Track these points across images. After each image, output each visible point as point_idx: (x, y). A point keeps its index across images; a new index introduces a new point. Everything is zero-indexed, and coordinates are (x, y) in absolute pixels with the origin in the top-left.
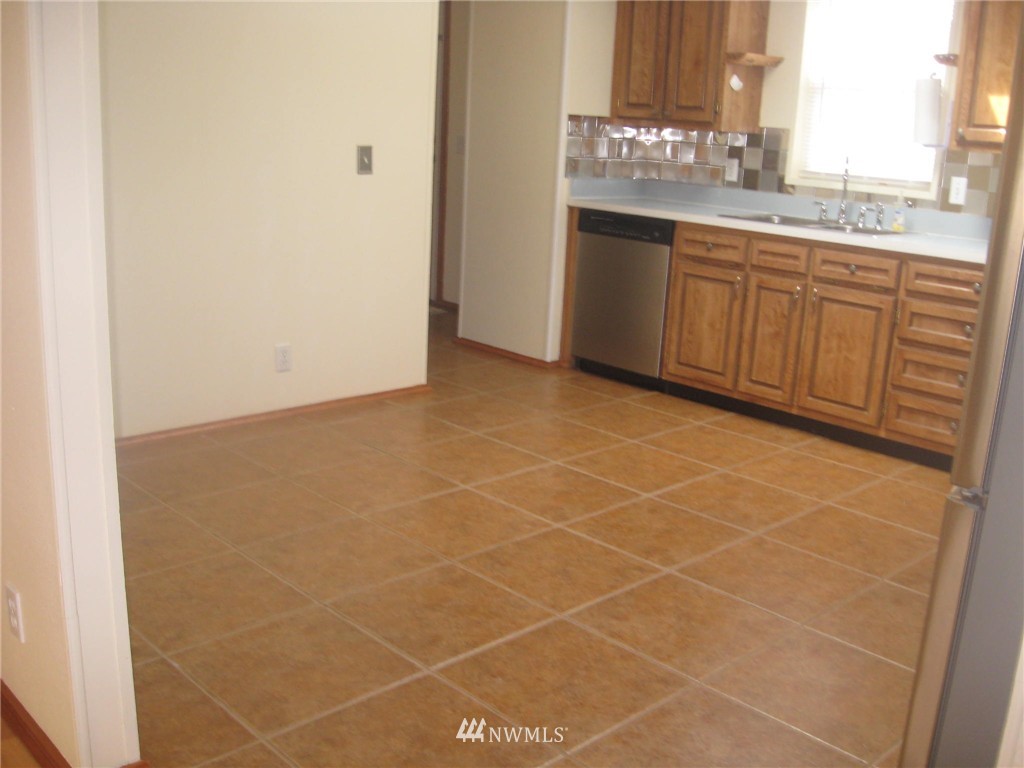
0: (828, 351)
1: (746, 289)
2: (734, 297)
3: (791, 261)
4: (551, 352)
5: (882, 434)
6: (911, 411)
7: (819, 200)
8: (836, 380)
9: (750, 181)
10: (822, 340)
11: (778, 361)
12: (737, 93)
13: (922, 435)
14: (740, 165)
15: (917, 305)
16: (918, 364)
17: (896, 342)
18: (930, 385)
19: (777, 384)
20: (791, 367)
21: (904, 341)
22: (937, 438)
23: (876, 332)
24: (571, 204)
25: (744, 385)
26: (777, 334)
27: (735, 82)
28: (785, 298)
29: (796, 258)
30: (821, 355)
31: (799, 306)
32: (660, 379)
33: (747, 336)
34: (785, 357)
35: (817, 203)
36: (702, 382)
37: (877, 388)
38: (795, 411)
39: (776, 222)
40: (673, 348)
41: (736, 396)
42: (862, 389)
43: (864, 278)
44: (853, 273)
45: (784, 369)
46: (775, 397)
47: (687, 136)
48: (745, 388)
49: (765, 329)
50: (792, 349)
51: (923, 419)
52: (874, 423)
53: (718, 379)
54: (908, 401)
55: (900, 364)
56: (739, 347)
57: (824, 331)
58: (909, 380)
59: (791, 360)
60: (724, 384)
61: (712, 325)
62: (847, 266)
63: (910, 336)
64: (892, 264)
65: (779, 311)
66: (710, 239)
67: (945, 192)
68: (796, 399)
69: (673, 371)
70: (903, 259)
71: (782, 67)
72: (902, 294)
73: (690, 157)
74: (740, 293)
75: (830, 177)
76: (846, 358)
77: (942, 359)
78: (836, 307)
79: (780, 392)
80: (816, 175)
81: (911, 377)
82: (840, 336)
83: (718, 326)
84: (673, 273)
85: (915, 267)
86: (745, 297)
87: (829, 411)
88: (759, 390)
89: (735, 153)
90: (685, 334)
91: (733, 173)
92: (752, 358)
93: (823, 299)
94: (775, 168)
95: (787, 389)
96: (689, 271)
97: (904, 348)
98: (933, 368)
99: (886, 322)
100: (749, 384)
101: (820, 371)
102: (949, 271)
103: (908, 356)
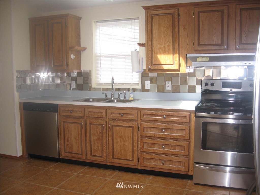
0: (117, 143)
1: (86, 125)
2: (82, 128)
3: (100, 114)
4: (19, 153)
5: (139, 168)
6: (148, 159)
7: (104, 92)
8: (121, 152)
9: (80, 87)
10: (114, 139)
11: (100, 148)
12: (73, 59)
13: (153, 166)
14: (76, 83)
15: (145, 124)
16: (148, 143)
17: (140, 137)
18: (153, 150)
19: (101, 155)
20: (105, 149)
21: (142, 136)
22: (158, 167)
23: (133, 135)
24: (20, 101)
25: (89, 157)
26: (99, 139)
27: (72, 56)
28: (100, 127)
29: (102, 113)
30: (115, 144)
31: (105, 128)
32: (59, 158)
33: (88, 140)
34: (102, 147)
35: (104, 93)
36: (75, 157)
37: (136, 153)
38: (108, 164)
39: (91, 101)
40: (63, 147)
41: (87, 161)
42: (131, 154)
43: (126, 117)
44: (122, 116)
45: (103, 150)
46: (101, 160)
47: (57, 74)
48: (90, 158)
49: (94, 138)
50: (104, 144)
51: (152, 161)
52: (136, 165)
53: (80, 156)
54: (147, 156)
55: (142, 144)
56: (86, 145)
57: (115, 136)
58: (146, 149)
59: (105, 147)
60: (83, 158)
61: (75, 138)
62: (120, 114)
63: (144, 135)
64: (135, 112)
65: (98, 131)
66: (71, 109)
67: (143, 86)
68: (108, 160)
69: (63, 155)
70: (138, 110)
71: (86, 50)
72: (139, 121)
73: (58, 81)
74: (84, 127)
75: (106, 84)
76: (123, 144)
77: (156, 141)
78: (117, 128)
79: (102, 158)
80: (101, 84)
81: (146, 148)
82: (121, 137)
83: (78, 138)
84: (59, 122)
85: (143, 112)
86: (86, 127)
87: (120, 163)
88: (95, 158)
89: (74, 79)
90: (66, 142)
91: (74, 86)
92: (91, 148)
93: (113, 126)
94: (88, 83)
95: (105, 157)
96: (65, 121)
97: (143, 139)
98: (153, 144)
99: (136, 130)
100: (91, 157)
101: (115, 150)
102: (154, 112)
103: (144, 141)
